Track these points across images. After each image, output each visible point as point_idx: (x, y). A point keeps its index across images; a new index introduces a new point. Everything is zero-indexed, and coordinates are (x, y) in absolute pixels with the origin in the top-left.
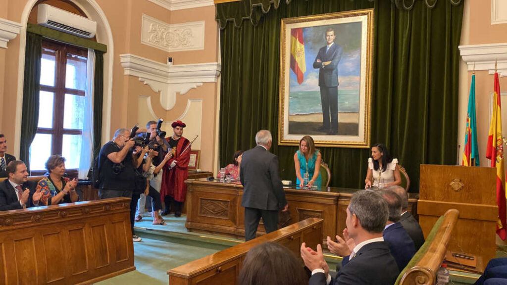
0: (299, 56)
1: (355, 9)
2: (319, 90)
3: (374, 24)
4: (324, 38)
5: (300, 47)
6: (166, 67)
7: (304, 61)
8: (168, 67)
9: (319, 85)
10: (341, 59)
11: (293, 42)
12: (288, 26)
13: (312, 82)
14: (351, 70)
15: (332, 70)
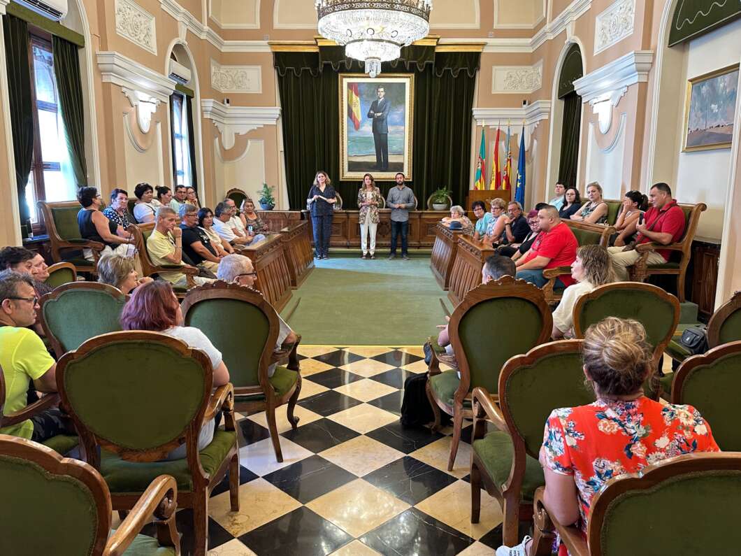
0: (355, 107)
2: (373, 136)
3: (415, 86)
4: (376, 93)
5: (356, 99)
8: (227, 108)
9: (373, 132)
10: (390, 112)
11: (350, 94)
13: (367, 129)
14: (398, 121)
15: (383, 120)
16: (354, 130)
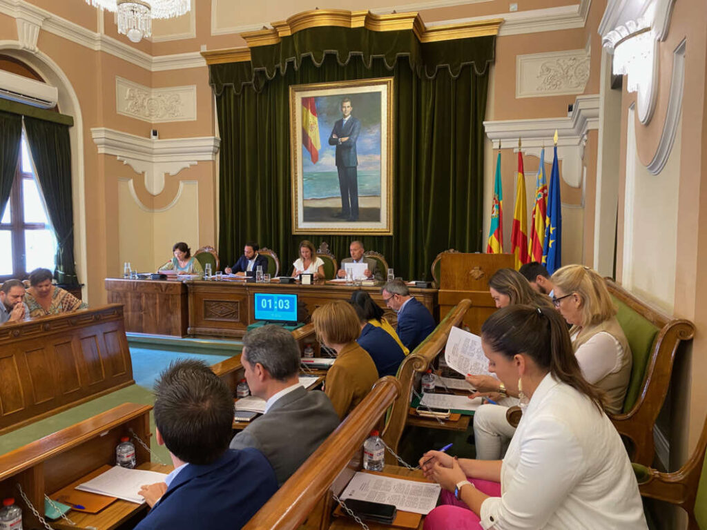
0: (312, 130)
1: (373, 76)
2: (337, 170)
3: (395, 95)
4: (340, 109)
5: (313, 119)
6: (150, 142)
7: (318, 136)
8: (153, 143)
9: (336, 164)
10: (360, 135)
11: (305, 113)
12: (297, 93)
13: (328, 160)
14: (371, 148)
15: (350, 147)
16: (311, 163)
